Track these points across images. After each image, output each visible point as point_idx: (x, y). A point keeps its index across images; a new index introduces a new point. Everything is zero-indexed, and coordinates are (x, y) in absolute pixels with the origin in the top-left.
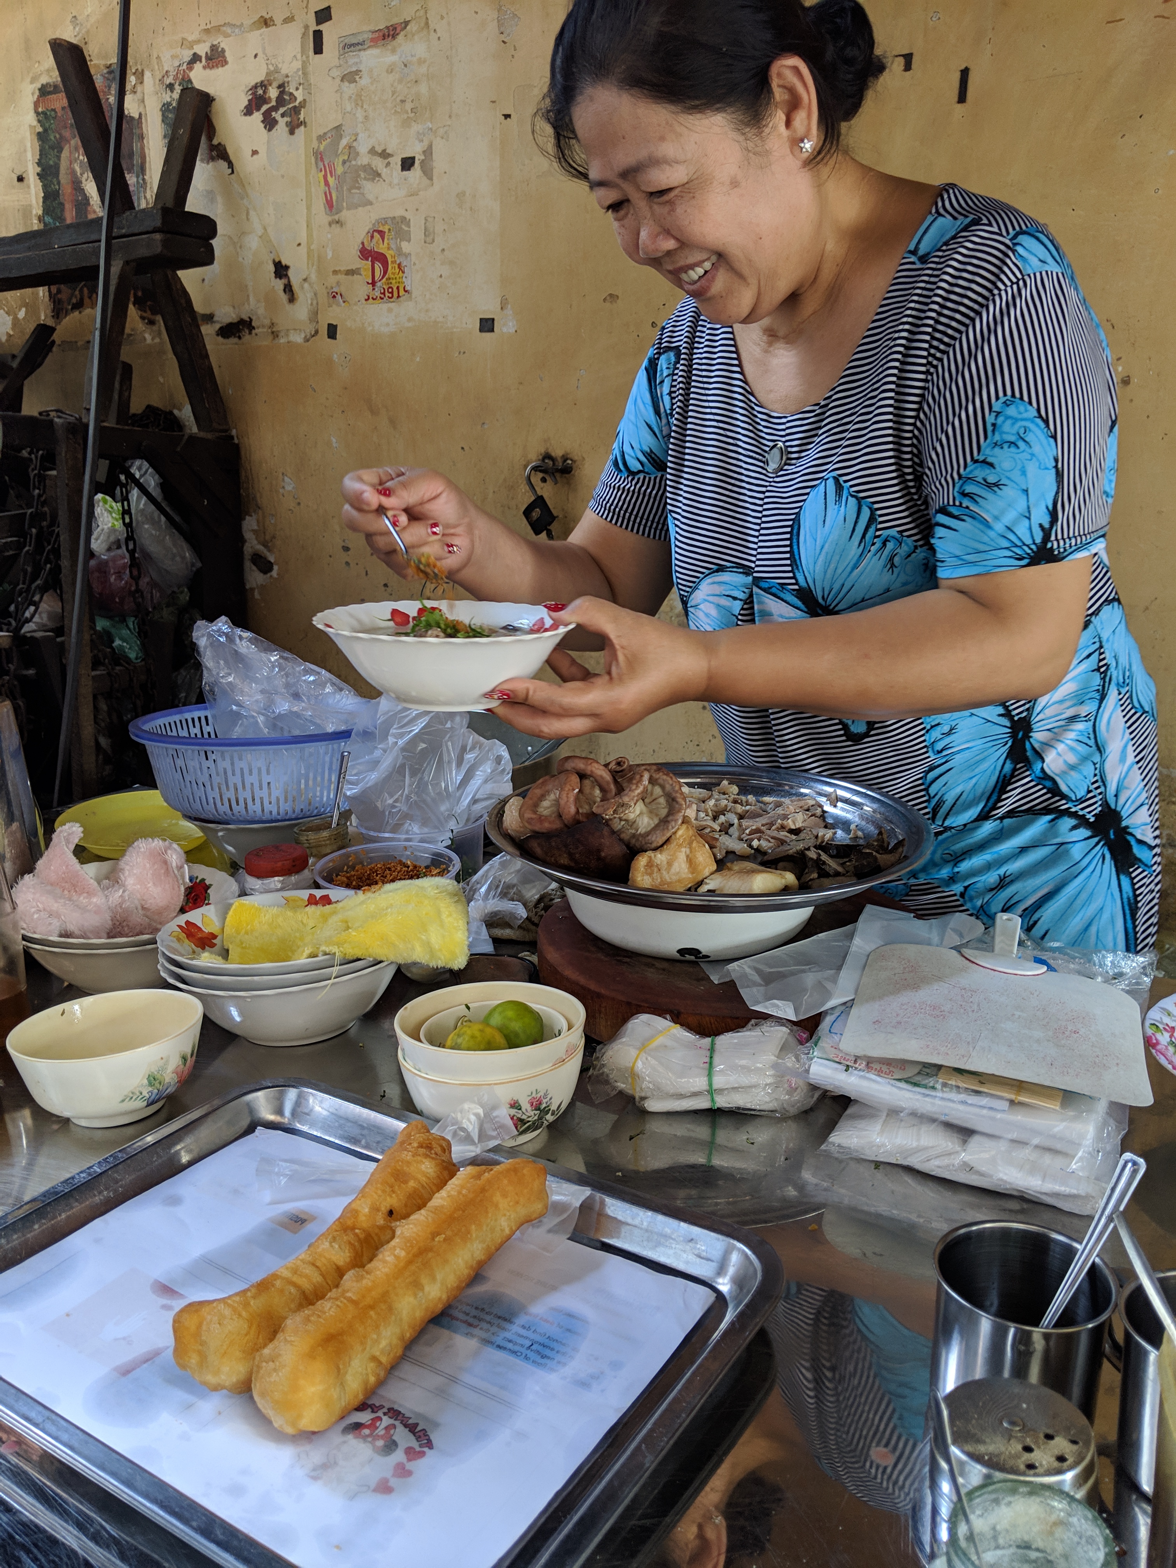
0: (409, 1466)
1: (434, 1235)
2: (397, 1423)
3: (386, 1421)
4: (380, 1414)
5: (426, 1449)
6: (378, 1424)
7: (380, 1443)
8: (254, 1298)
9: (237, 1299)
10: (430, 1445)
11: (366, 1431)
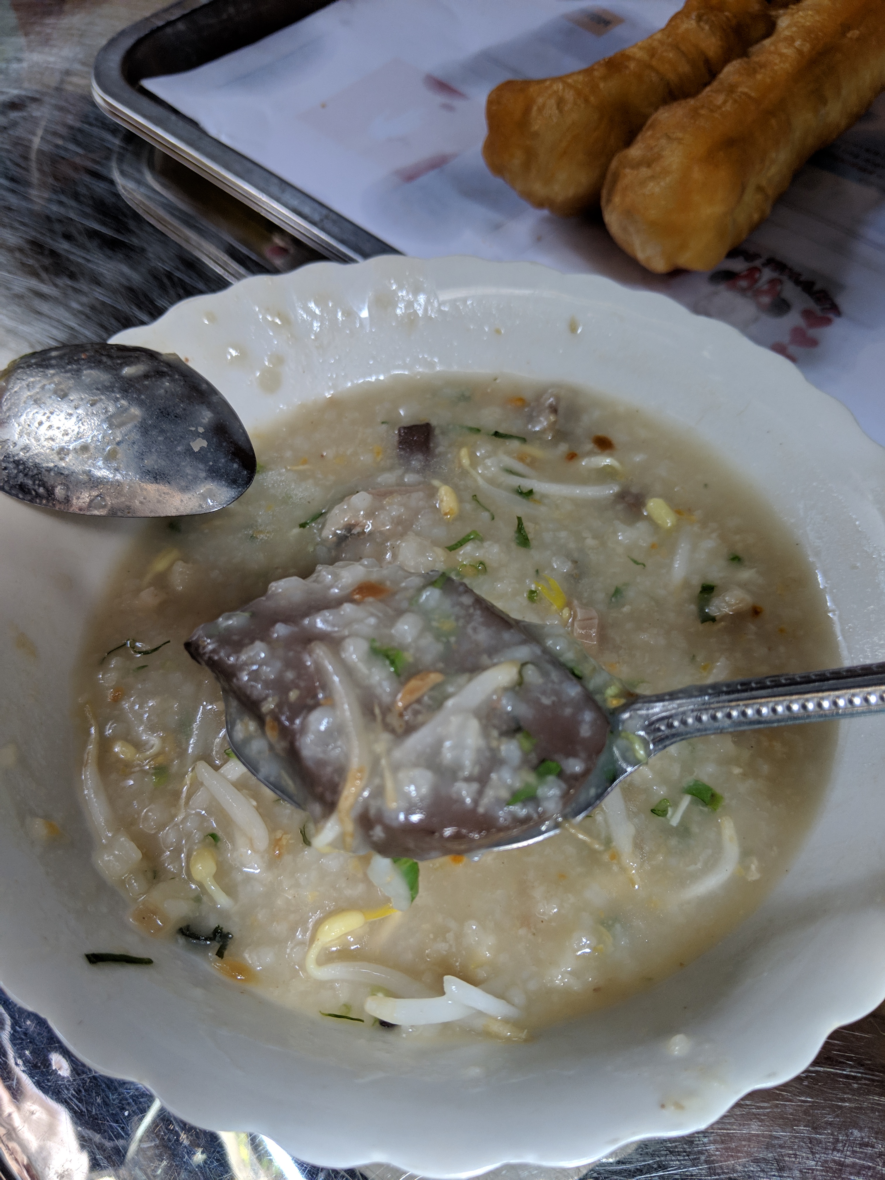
0: (813, 332)
1: (846, 28)
2: (784, 278)
3: (767, 274)
4: (758, 263)
5: (831, 316)
6: (757, 275)
7: (766, 300)
8: (604, 78)
9: (581, 78)
10: (835, 309)
11: (743, 283)
